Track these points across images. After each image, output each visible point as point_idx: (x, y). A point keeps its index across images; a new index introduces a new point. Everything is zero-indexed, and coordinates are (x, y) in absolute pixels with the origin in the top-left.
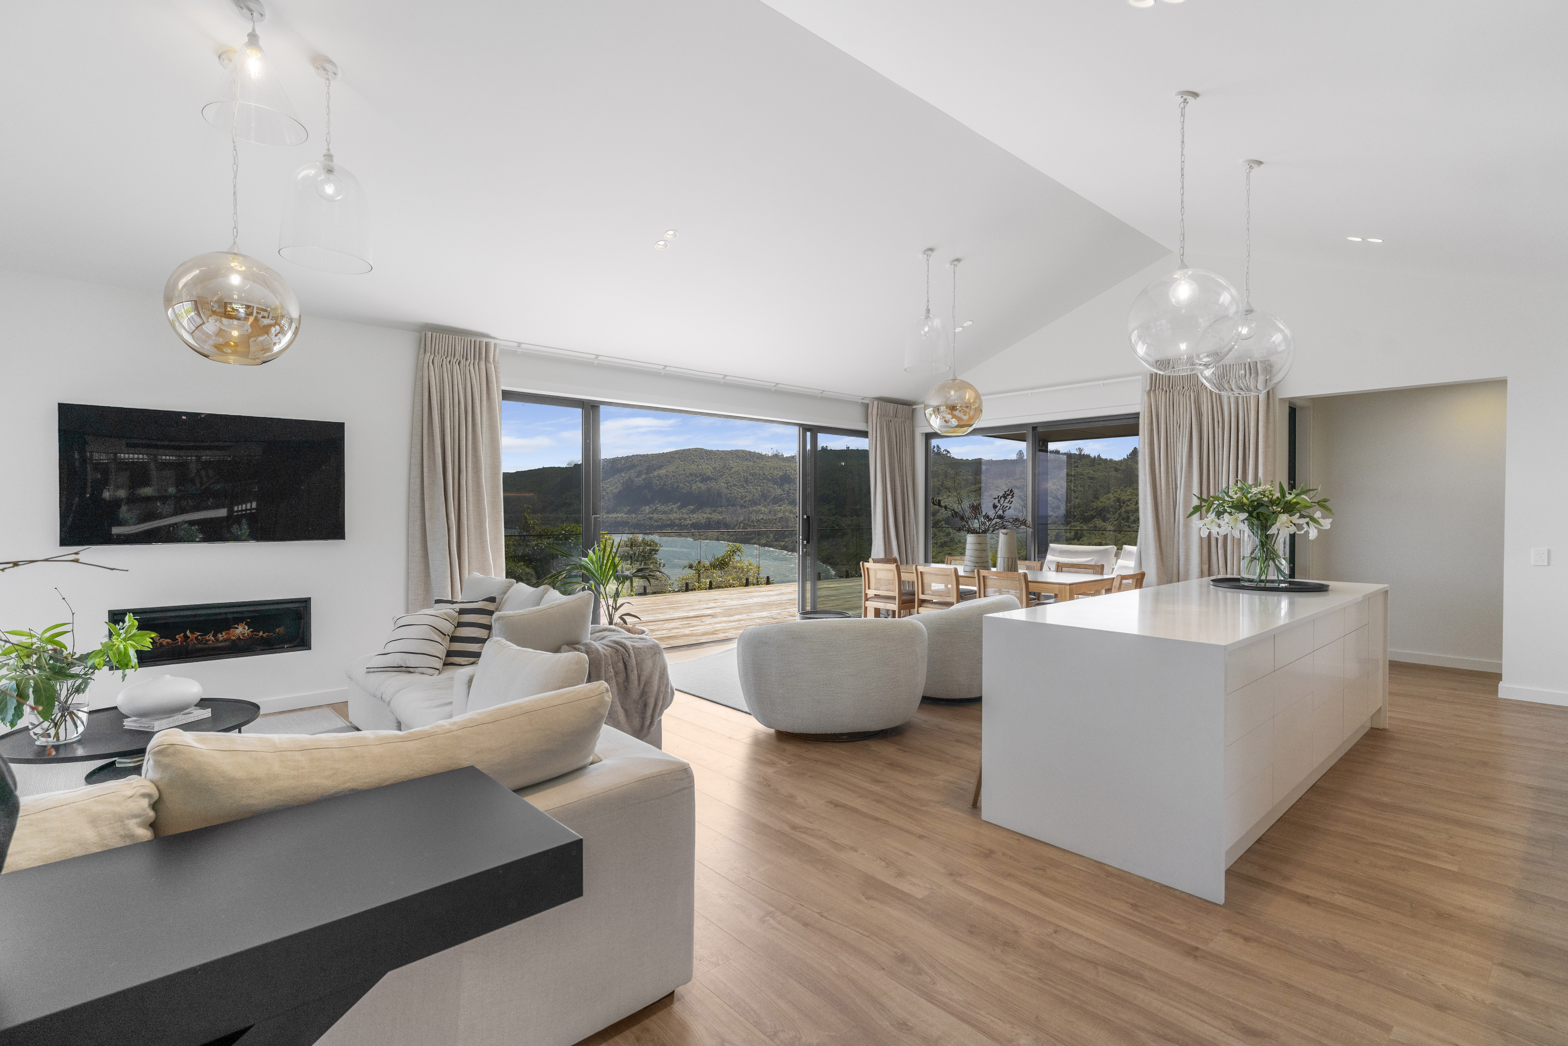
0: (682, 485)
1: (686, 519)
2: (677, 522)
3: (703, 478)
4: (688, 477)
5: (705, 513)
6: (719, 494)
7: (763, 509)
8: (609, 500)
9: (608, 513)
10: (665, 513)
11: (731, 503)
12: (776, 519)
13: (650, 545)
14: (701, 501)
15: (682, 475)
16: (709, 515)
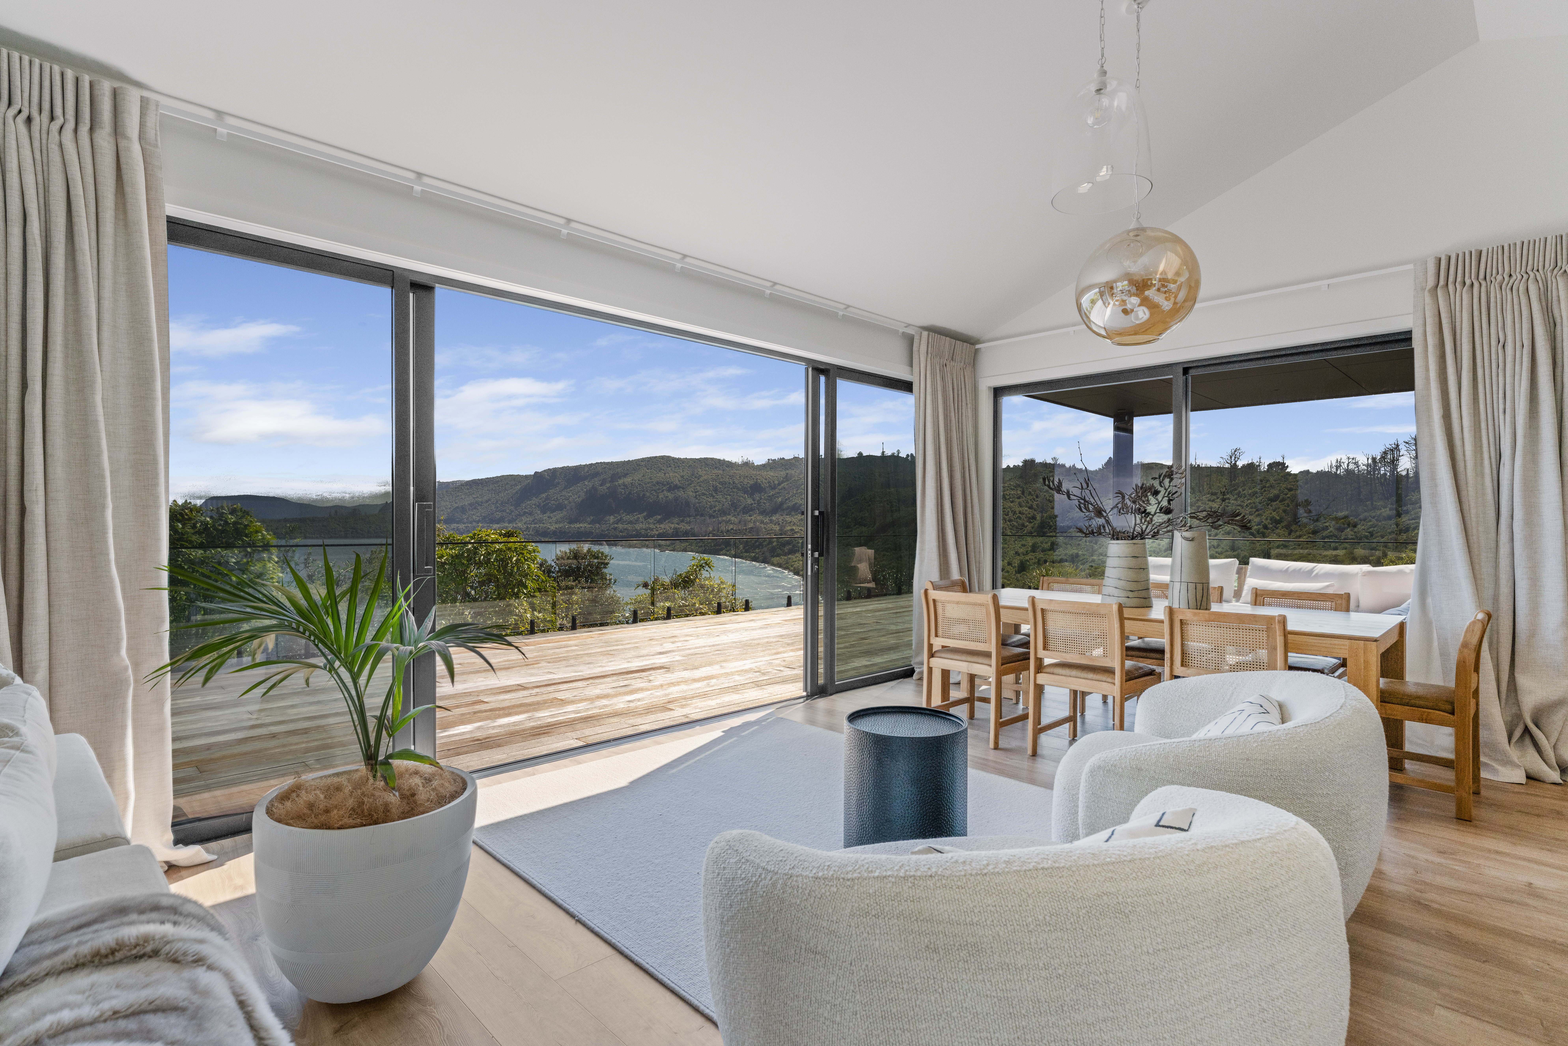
0: (648, 494)
1: (652, 530)
2: (643, 532)
3: (670, 486)
4: (654, 485)
5: (673, 523)
6: (687, 504)
7: (733, 519)
8: (571, 509)
9: (570, 523)
10: (630, 522)
11: (700, 512)
12: (746, 529)
13: (597, 558)
14: (668, 511)
15: (649, 483)
16: (676, 525)
